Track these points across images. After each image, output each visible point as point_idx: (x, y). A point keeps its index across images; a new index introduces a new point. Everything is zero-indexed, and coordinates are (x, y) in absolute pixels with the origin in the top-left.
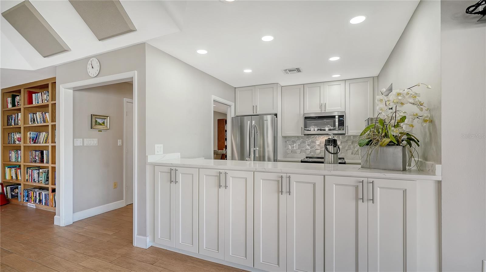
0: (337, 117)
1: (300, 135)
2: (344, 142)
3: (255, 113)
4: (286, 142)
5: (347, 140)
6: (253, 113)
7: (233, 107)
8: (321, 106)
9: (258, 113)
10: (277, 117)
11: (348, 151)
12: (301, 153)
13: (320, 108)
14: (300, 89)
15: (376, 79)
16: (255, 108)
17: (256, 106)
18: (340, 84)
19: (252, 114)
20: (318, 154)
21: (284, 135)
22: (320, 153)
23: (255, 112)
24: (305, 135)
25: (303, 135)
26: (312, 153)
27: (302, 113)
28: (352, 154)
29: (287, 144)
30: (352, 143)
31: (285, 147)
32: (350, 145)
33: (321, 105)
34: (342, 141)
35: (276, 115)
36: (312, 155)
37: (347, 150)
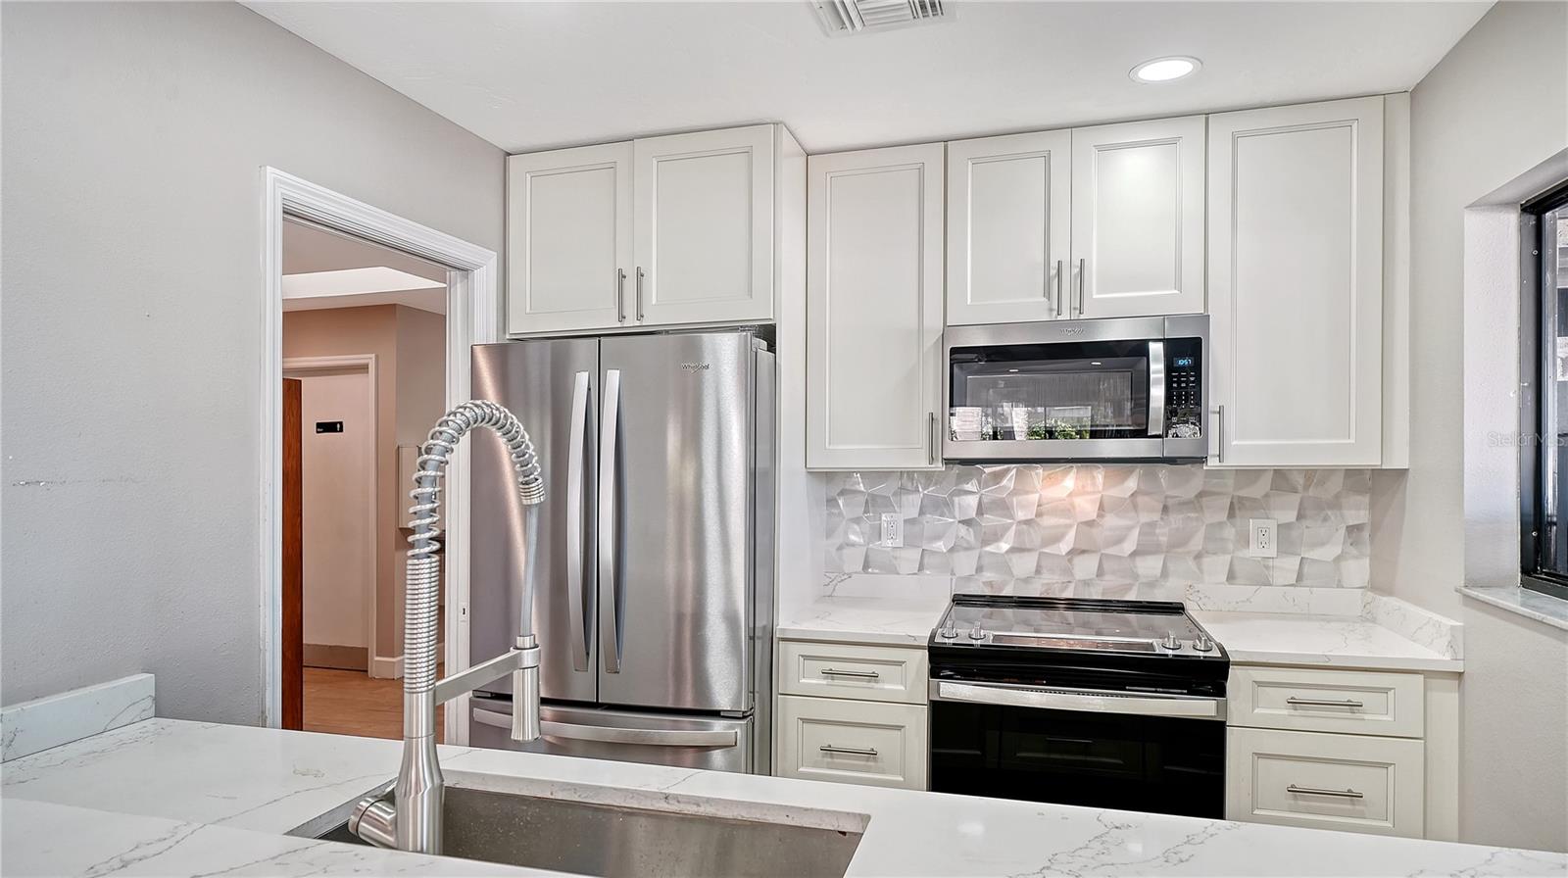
0: (1156, 349)
1: (922, 463)
2: (1185, 505)
3: (631, 322)
4: (831, 502)
5: (1201, 495)
6: (622, 318)
7: (485, 278)
8: (1053, 280)
9: (651, 320)
10: (772, 348)
11: (1207, 561)
12: (921, 568)
13: (1047, 294)
14: (921, 170)
15: (1402, 109)
16: (630, 285)
17: (640, 275)
18: (1173, 142)
19: (611, 323)
20: (1027, 580)
21: (818, 463)
22: (1038, 571)
23: (630, 311)
24: (948, 461)
25: (939, 466)
26: (988, 575)
27: (934, 322)
28: (1231, 577)
29: (840, 514)
30: (1231, 514)
31: (829, 534)
32: (1220, 524)
33: (1053, 272)
34: (1170, 502)
35: (768, 334)
36: (990, 584)
37: (1198, 557)
